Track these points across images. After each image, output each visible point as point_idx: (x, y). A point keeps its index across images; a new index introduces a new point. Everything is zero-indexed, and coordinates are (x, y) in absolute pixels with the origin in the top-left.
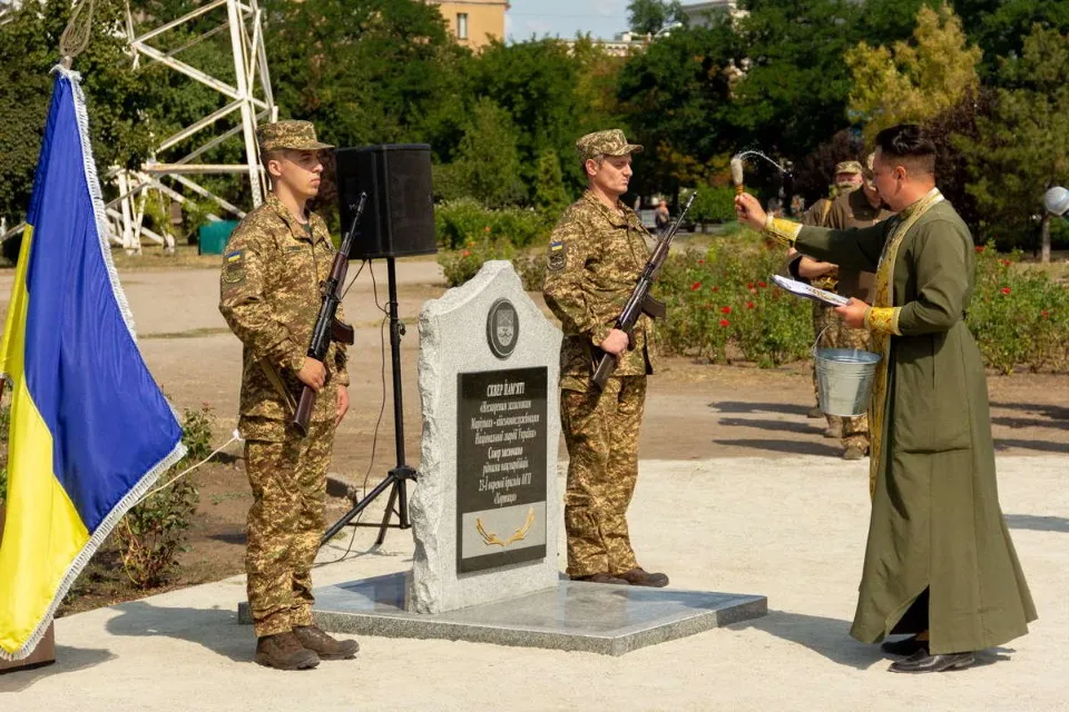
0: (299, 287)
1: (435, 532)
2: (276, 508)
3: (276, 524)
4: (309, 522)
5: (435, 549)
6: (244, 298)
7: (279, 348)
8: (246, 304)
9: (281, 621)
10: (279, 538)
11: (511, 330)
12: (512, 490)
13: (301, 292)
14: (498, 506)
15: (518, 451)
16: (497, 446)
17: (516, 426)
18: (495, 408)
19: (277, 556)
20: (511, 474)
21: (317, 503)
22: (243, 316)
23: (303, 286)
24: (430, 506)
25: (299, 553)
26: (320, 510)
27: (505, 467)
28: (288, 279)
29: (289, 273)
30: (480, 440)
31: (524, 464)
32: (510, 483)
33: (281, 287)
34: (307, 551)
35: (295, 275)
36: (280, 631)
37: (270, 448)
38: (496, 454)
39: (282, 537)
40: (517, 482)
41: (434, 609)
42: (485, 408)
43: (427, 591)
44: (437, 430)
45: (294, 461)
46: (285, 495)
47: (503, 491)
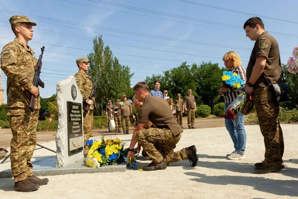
0: (28, 65)
1: (63, 144)
2: (22, 138)
3: (22, 143)
4: (31, 142)
5: (63, 149)
6: (11, 63)
7: (24, 81)
8: (11, 65)
9: (24, 175)
10: (23, 148)
11: (75, 93)
12: (77, 133)
13: (29, 67)
14: (75, 137)
15: (78, 123)
16: (75, 121)
17: (77, 117)
18: (74, 112)
19: (22, 154)
20: (77, 129)
21: (34, 136)
22: (11, 69)
23: (30, 65)
24: (62, 137)
25: (28, 153)
26: (35, 138)
27: (76, 127)
28: (24, 62)
29: (25, 60)
30: (72, 119)
31: (79, 127)
32: (77, 131)
33: (22, 65)
34: (31, 152)
35: (27, 62)
36: (24, 179)
37: (20, 118)
38: (74, 124)
39: (24, 147)
41: (64, 166)
42: (72, 111)
43: (62, 161)
44: (63, 116)
45: (28, 122)
46: (25, 133)
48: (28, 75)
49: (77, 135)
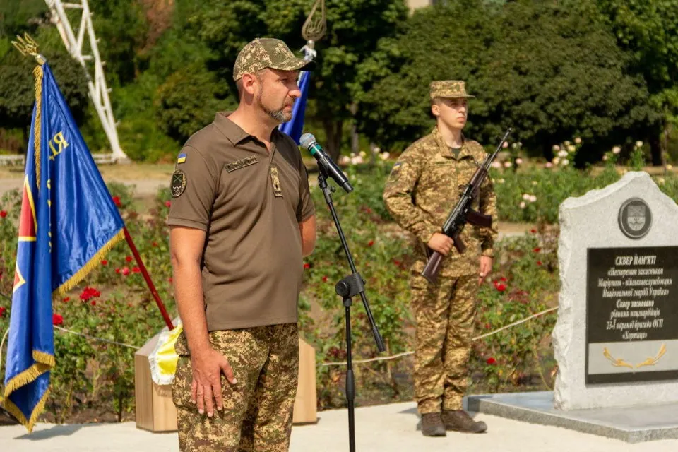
0: (441, 188)
1: (564, 354)
3: (426, 341)
4: (458, 342)
5: (566, 366)
6: (394, 193)
7: (414, 227)
9: (431, 405)
10: (429, 351)
11: (642, 220)
12: (641, 330)
13: (442, 191)
14: (628, 340)
15: (650, 303)
16: (625, 299)
17: (648, 286)
18: (623, 273)
19: (427, 363)
20: (641, 319)
21: (463, 330)
23: (444, 187)
24: (562, 337)
25: (452, 362)
26: (465, 335)
27: (634, 314)
28: (433, 183)
29: (434, 178)
30: (606, 294)
31: (656, 313)
32: (638, 325)
33: (429, 188)
34: (457, 361)
35: (438, 181)
36: (430, 411)
37: (421, 292)
38: (625, 304)
39: (432, 350)
40: (648, 325)
41: (565, 406)
42: (613, 272)
43: (560, 395)
44: (568, 285)
45: (435, 302)
46: (431, 324)
47: (632, 331)
48: (436, 208)
49: (643, 335)
